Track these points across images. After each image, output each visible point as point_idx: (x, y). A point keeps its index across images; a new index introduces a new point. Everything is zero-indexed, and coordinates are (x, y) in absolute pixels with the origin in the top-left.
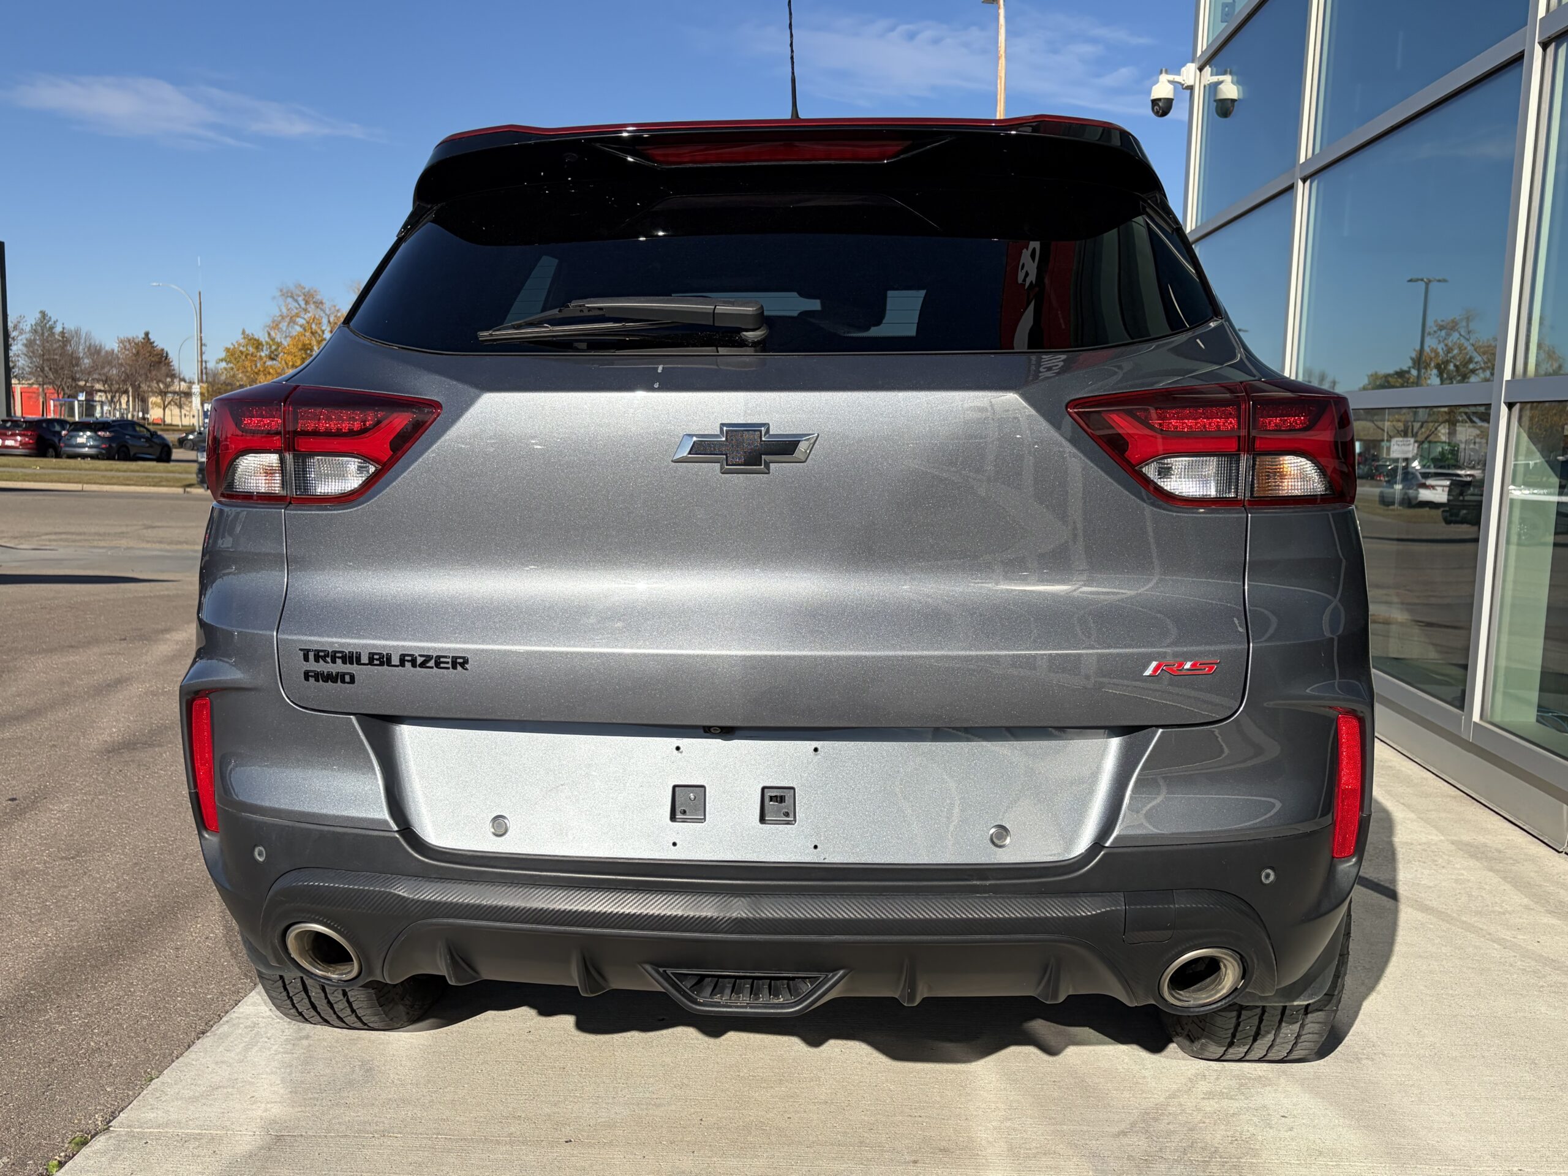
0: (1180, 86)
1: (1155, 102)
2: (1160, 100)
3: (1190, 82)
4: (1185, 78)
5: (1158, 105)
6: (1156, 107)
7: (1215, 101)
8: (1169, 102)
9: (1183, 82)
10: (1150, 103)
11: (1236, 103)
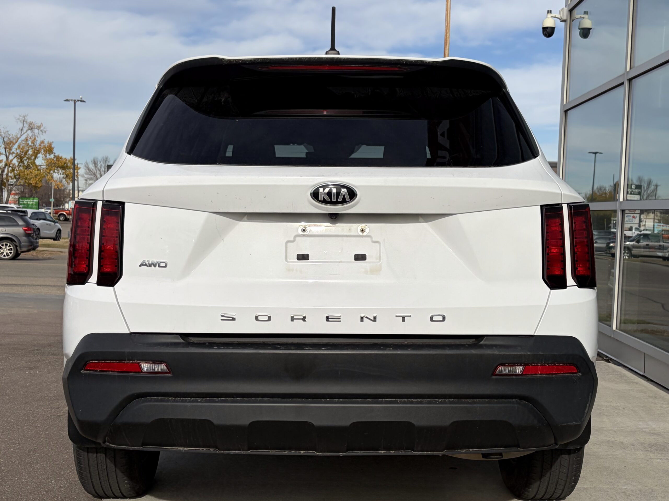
0: (559, 20)
1: (545, 29)
2: (547, 28)
3: (565, 18)
4: (561, 16)
5: (546, 31)
6: (545, 32)
7: (579, 29)
8: (553, 29)
9: (561, 18)
10: (542, 30)
11: (591, 30)
